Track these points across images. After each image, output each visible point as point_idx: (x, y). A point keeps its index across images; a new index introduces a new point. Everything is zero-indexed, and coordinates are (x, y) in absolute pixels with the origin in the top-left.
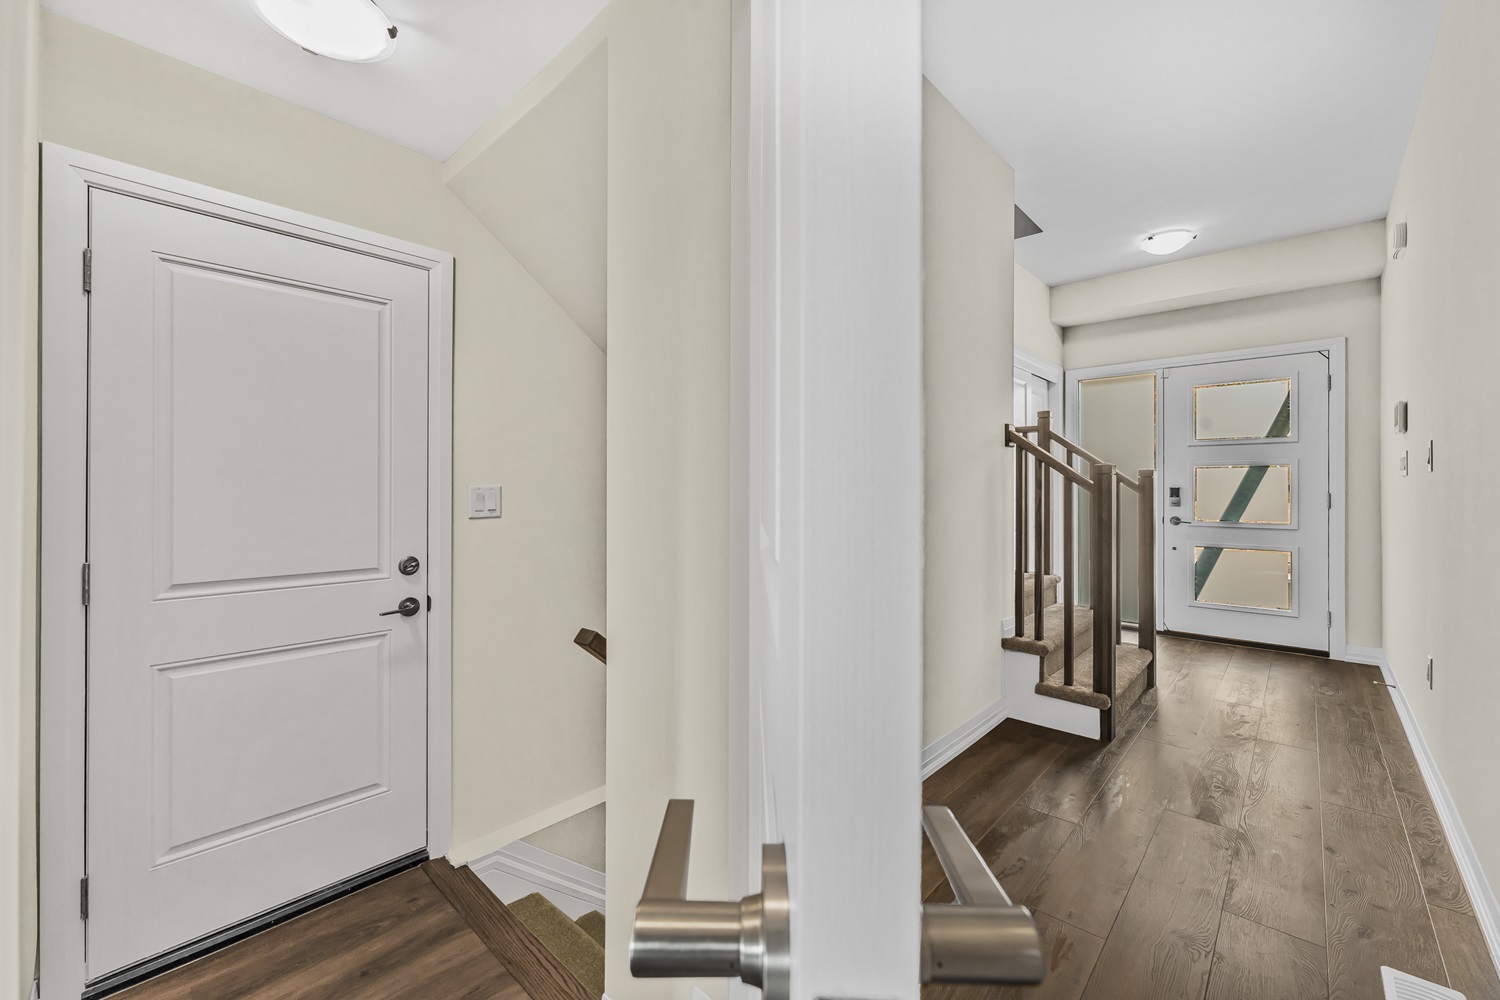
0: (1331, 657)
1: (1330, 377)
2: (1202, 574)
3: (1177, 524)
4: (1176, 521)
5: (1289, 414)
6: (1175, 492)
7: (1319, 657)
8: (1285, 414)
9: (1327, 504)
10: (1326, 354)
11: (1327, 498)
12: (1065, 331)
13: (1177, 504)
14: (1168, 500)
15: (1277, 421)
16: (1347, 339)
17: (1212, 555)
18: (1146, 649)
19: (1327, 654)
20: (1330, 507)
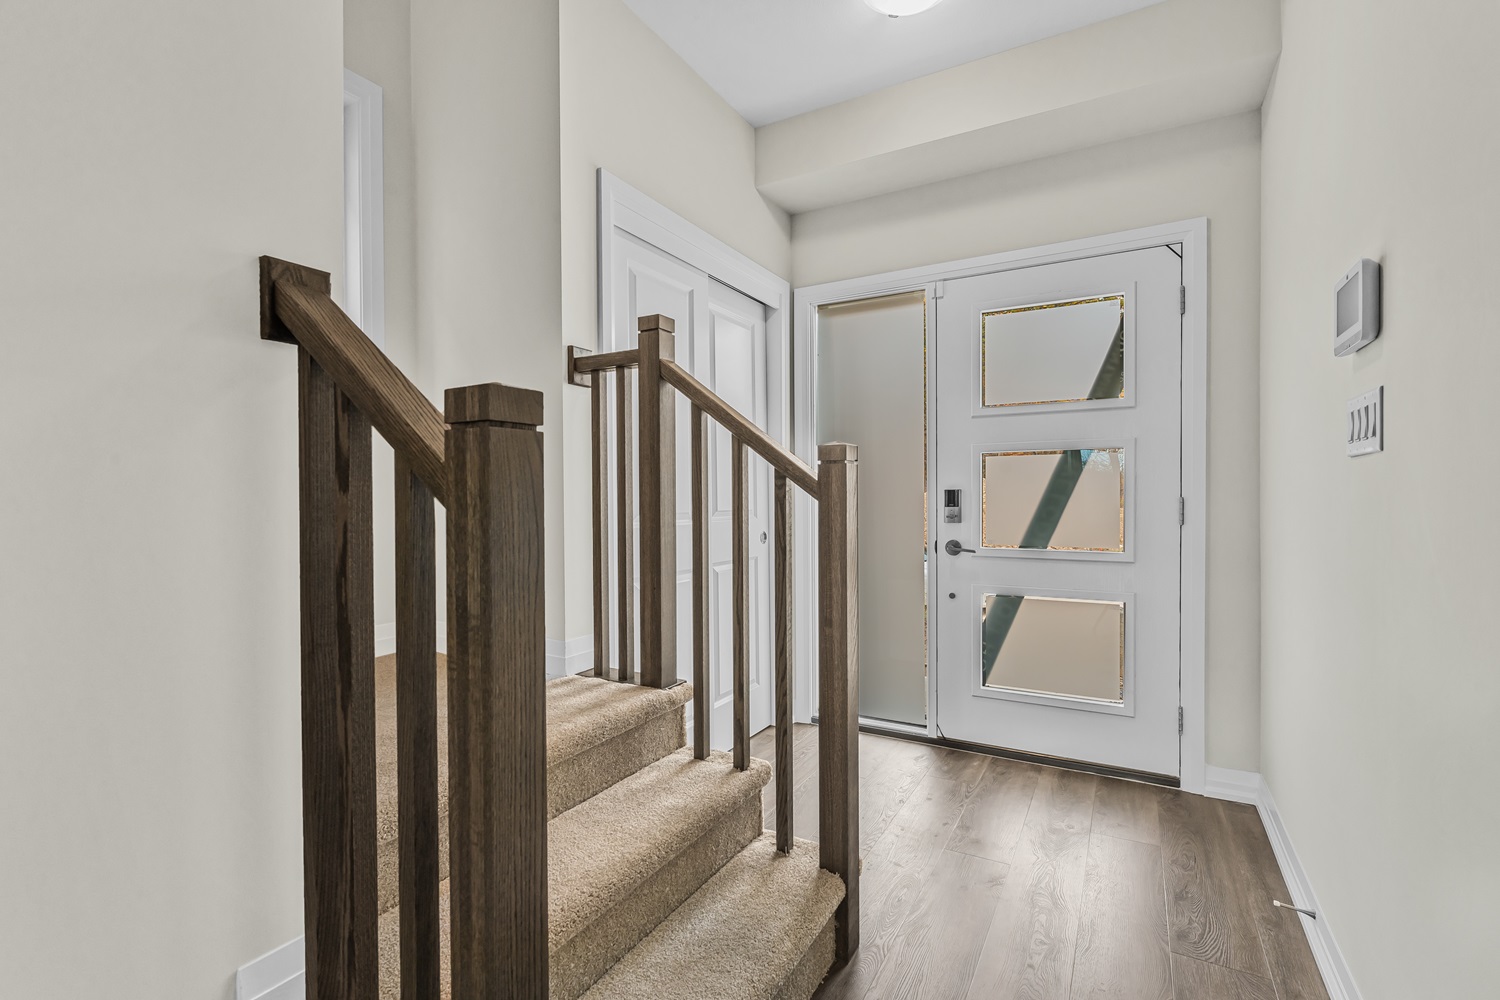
0: (1184, 788)
1: (1183, 291)
2: (993, 636)
3: (955, 553)
4: (955, 548)
5: (1122, 359)
6: (952, 498)
7: (1166, 785)
8: (1116, 361)
9: (1177, 517)
10: (1177, 249)
11: (1177, 506)
12: (792, 219)
13: (955, 518)
14: (944, 511)
15: (1103, 371)
16: (1209, 221)
17: (1007, 606)
18: (833, 871)
19: (1176, 782)
20: (1183, 522)
